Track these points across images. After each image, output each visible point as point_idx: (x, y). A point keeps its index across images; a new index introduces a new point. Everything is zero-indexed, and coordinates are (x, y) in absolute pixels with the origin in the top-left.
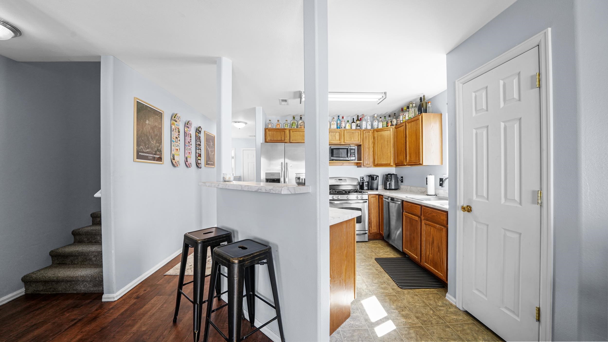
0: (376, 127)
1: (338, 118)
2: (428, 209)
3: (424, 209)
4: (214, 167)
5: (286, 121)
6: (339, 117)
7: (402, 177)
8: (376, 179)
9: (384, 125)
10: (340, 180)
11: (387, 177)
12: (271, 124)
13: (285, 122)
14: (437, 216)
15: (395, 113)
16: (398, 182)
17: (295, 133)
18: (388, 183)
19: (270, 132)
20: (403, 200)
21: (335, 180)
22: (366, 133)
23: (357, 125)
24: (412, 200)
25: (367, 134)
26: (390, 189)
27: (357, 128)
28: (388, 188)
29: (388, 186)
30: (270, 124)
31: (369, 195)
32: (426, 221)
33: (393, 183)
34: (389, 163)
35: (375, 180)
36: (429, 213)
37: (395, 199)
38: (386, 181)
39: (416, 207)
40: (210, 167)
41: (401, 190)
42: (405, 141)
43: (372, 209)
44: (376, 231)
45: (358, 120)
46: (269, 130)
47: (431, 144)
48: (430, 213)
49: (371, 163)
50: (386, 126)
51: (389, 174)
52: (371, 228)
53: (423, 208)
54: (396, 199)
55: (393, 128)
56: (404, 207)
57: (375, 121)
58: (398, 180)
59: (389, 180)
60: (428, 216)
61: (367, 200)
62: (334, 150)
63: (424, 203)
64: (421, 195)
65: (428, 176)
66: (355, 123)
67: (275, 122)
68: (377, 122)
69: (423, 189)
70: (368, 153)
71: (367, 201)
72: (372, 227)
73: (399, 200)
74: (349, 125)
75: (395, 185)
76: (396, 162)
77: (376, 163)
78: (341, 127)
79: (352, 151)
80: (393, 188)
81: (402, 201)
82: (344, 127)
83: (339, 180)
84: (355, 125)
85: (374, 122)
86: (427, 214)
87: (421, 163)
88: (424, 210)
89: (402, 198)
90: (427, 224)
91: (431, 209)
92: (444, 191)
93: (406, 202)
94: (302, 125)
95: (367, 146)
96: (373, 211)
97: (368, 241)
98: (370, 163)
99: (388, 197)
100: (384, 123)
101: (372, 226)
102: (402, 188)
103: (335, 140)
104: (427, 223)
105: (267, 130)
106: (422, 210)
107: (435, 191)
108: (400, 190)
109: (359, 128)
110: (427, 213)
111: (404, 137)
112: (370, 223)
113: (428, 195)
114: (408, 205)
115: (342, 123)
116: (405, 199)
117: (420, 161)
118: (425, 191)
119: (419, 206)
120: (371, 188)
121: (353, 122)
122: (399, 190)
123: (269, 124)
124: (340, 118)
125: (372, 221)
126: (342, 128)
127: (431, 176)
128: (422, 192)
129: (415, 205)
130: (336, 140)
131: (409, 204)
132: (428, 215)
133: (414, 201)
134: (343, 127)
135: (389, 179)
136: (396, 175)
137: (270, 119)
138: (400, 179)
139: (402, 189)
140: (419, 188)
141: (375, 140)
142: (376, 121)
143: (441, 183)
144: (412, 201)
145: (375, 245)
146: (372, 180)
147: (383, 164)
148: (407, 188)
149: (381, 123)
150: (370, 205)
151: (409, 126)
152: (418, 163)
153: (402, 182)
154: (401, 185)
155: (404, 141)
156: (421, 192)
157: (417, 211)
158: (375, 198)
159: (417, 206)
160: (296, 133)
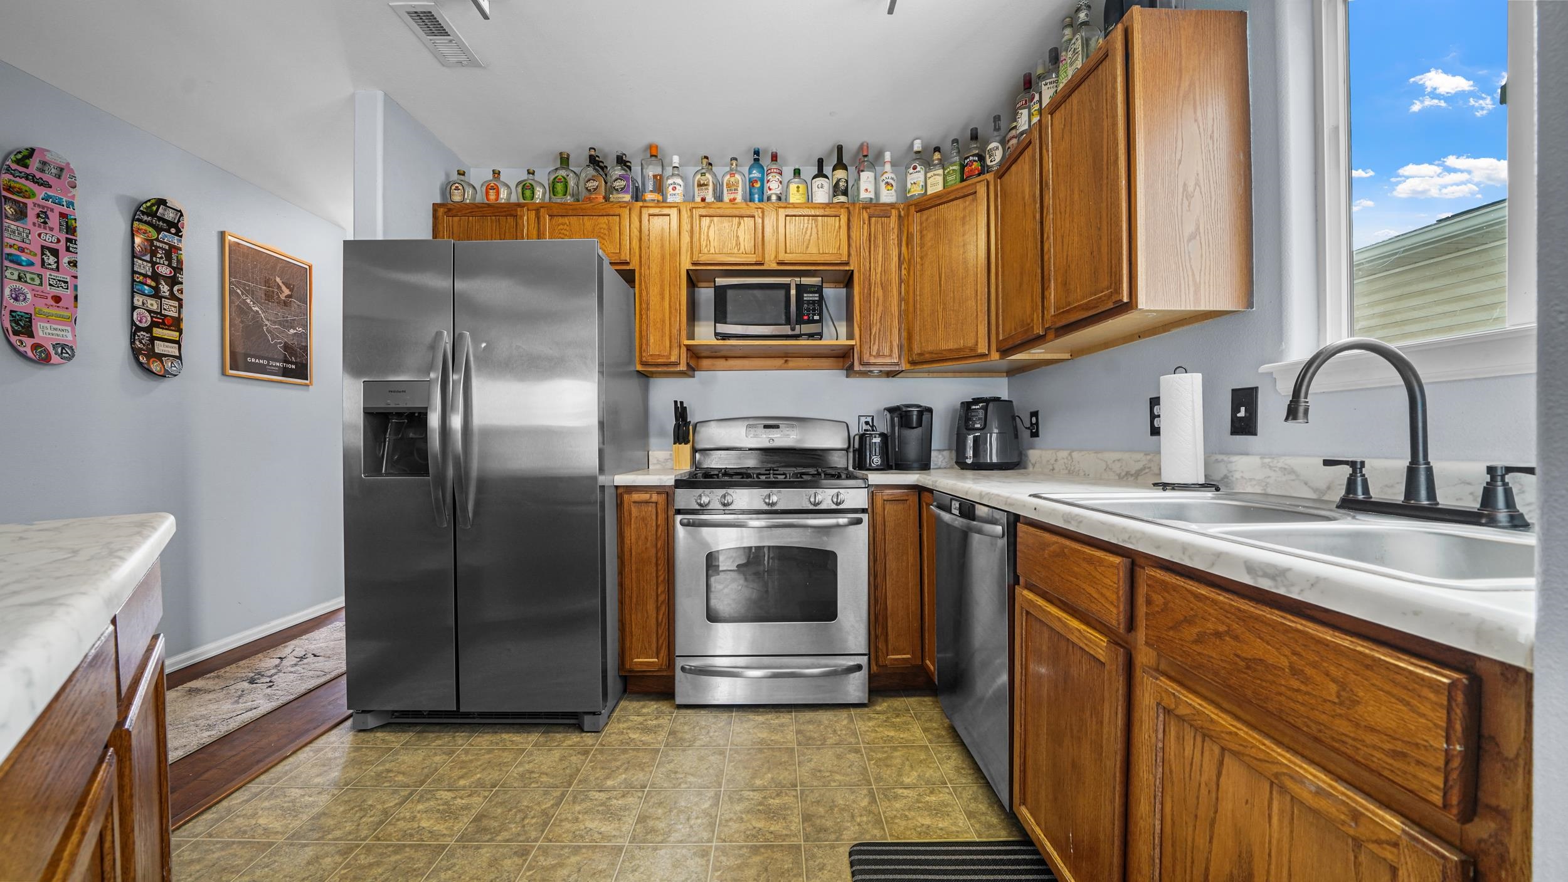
0: (916, 191)
1: (755, 160)
2: (1199, 597)
3: (1154, 584)
4: (307, 385)
5: (529, 173)
6: (756, 157)
7: (1035, 414)
8: (920, 424)
9: (949, 178)
10: (768, 430)
11: (967, 414)
12: (460, 187)
13: (524, 176)
14: (1295, 671)
15: (999, 116)
16: (1016, 436)
17: (563, 224)
18: (970, 439)
19: (456, 219)
20: (1017, 517)
21: (749, 426)
22: (873, 219)
23: (836, 190)
24: (1068, 518)
25: (877, 222)
26: (979, 466)
27: (835, 200)
28: (969, 461)
29: (970, 453)
30: (457, 189)
31: (874, 491)
32: (1172, 687)
33: (994, 436)
34: (970, 343)
35: (914, 425)
36: (1210, 626)
37: (981, 511)
38: (965, 431)
39: (1090, 560)
40: (281, 382)
41: (1031, 469)
42: (1038, 216)
43: (890, 557)
44: (909, 656)
45: (840, 165)
46: (450, 210)
47: (1185, 184)
48: (1218, 635)
49: (896, 350)
50: (958, 179)
51: (976, 401)
52: (886, 641)
53: (1150, 577)
54: (986, 509)
55: (988, 183)
56: (1018, 553)
57: (915, 168)
58: (1016, 428)
59: (978, 426)
60: (1198, 648)
61: (864, 511)
62: (730, 293)
63: (1158, 542)
64: (1120, 486)
65: (1164, 379)
66: (826, 177)
67: (479, 176)
68: (923, 172)
69: (1137, 462)
70: (880, 309)
71: (865, 517)
72: (890, 637)
73: (998, 515)
74: (798, 187)
75: (1002, 450)
76: (1001, 338)
77: (916, 349)
78: (765, 198)
79: (807, 297)
80: (995, 460)
81: (1012, 519)
82: (779, 199)
83: (766, 427)
84: (826, 186)
85: (911, 171)
86: (1194, 631)
87: (1125, 300)
88: (1158, 599)
89: (1011, 505)
90: (1181, 719)
91: (1222, 598)
92: (1267, 460)
93: (1032, 530)
94: (595, 189)
95: (878, 276)
96: (892, 564)
97: (866, 702)
98: (891, 351)
99: (951, 500)
100: (951, 168)
101: (889, 633)
102: (1033, 461)
103: (736, 251)
104: (1182, 711)
105: (441, 211)
106: (1142, 590)
107: (1207, 465)
108: (1025, 468)
109: (842, 199)
110: (1189, 621)
111: (1034, 196)
112: (880, 618)
113: (1165, 486)
114: (1044, 546)
115: (768, 181)
116: (1024, 505)
117: (1118, 290)
118: (1144, 468)
119: (1117, 560)
120: (893, 462)
121: (820, 174)
122: (1022, 471)
123: (453, 188)
124: (766, 161)
125: (889, 607)
126: (769, 199)
127: (1181, 377)
128: (1127, 474)
129: (1088, 550)
130: (739, 250)
131: (1047, 536)
132: (1200, 640)
133: (1080, 520)
134: (774, 198)
135: (974, 423)
136: (1004, 407)
137: (462, 169)
138: (1028, 425)
139: (1034, 466)
140: (1111, 456)
141: (912, 248)
142: (919, 168)
143: (1242, 413)
144: (1067, 521)
145: (894, 726)
146: (901, 426)
147: (945, 350)
148: (1056, 460)
149: (936, 172)
150: (879, 536)
151: (1056, 122)
152: (1110, 305)
153: (1035, 434)
154: (1032, 448)
155: (1034, 217)
156: (1119, 475)
157: (1103, 595)
158: (900, 507)
159: (1101, 561)
160: (566, 220)
